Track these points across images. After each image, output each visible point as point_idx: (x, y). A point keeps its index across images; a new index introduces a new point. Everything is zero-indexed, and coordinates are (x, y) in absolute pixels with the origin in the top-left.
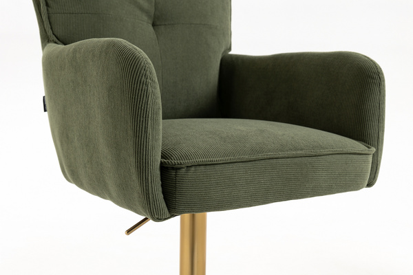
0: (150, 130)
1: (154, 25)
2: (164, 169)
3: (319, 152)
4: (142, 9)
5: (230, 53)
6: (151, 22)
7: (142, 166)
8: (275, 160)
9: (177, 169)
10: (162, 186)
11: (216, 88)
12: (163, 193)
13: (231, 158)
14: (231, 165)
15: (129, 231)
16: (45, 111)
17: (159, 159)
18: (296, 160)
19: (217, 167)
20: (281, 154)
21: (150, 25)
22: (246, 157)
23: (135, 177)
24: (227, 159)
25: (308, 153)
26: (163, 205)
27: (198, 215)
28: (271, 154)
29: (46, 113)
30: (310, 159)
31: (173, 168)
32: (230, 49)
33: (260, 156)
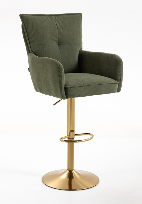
0: (62, 80)
1: (58, 44)
2: (65, 88)
3: (102, 83)
4: (55, 41)
5: (82, 50)
6: (57, 44)
7: (61, 88)
8: (90, 86)
9: (68, 88)
10: (65, 92)
11: (77, 62)
12: (65, 93)
13: (80, 86)
14: (80, 87)
15: (54, 104)
16: (29, 72)
17: (64, 86)
18: (96, 86)
19: (77, 88)
20: (92, 84)
21: (57, 45)
22: (83, 85)
23: (59, 90)
24: (79, 86)
25: (99, 84)
26: (65, 96)
27: (73, 98)
28: (89, 84)
29: (30, 73)
30: (99, 85)
31: (67, 88)
32: (82, 49)
33: (87, 85)
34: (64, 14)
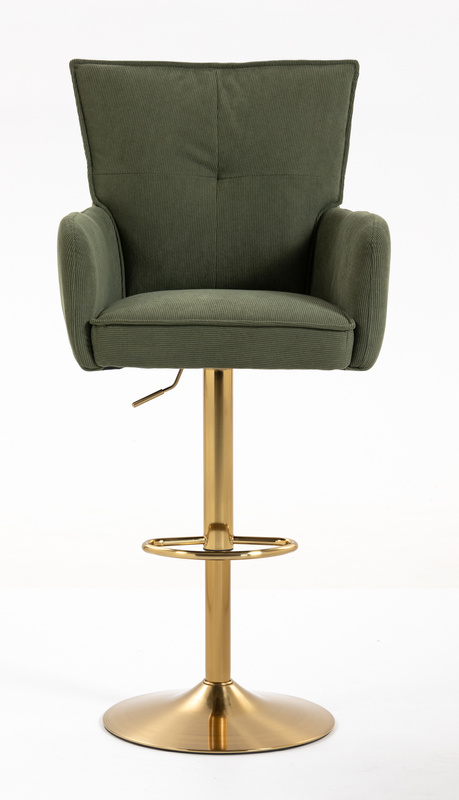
1: (218, 178)
9: (98, 327)
34: (270, 62)
